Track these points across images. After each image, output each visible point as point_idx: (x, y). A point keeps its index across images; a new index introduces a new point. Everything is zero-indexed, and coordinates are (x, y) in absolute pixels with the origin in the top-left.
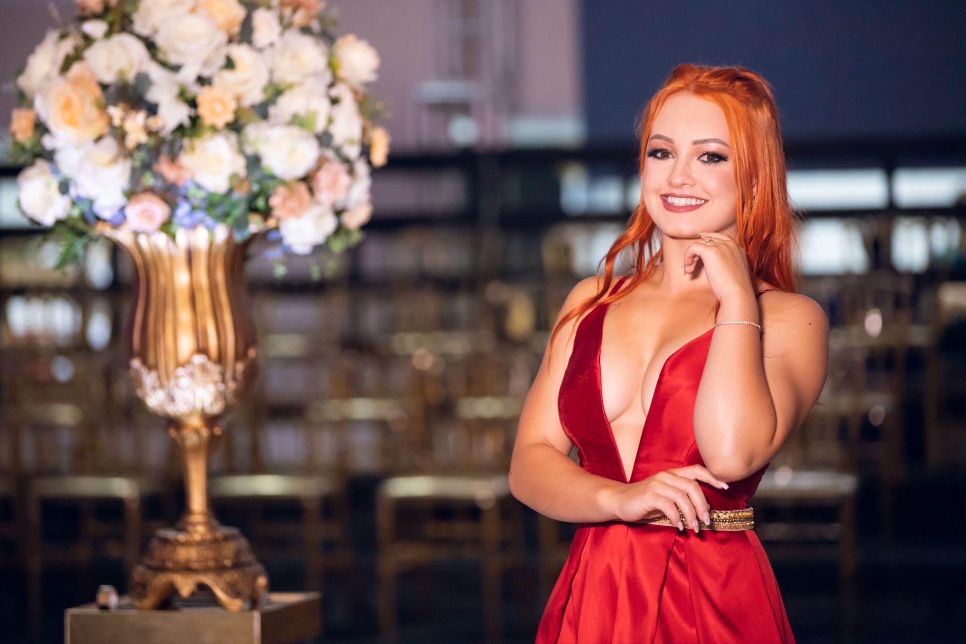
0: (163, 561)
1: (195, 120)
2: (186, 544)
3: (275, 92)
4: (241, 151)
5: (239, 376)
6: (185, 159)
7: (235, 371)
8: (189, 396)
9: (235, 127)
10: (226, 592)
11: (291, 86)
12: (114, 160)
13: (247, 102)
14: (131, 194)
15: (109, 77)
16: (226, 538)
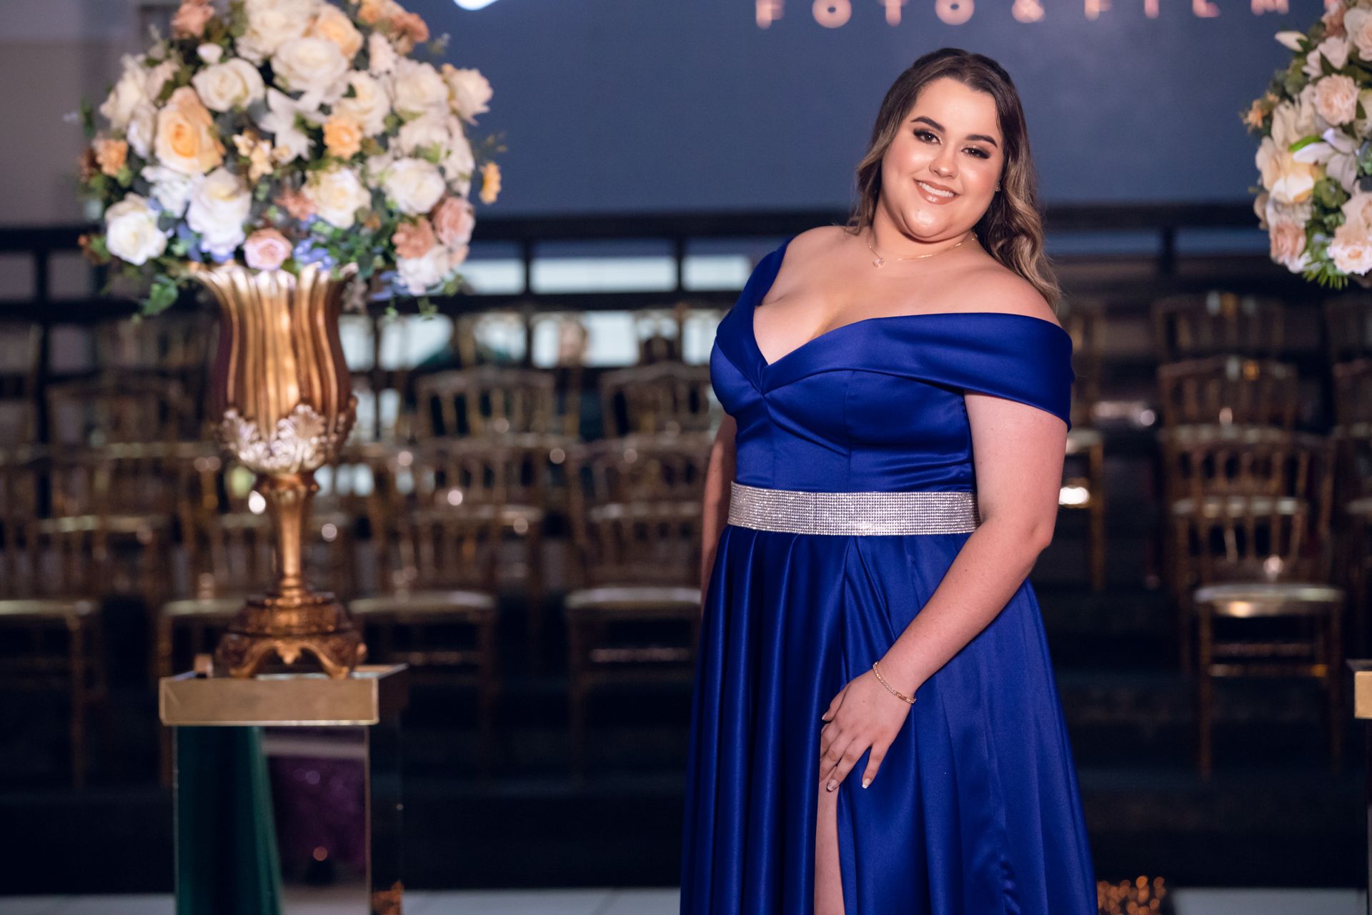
0: (261, 627)
1: (319, 149)
2: (282, 609)
3: (397, 121)
4: (365, 185)
5: (340, 428)
6: (308, 192)
7: (337, 423)
8: (290, 448)
9: (360, 157)
10: (330, 658)
11: (414, 116)
12: (235, 194)
13: (369, 133)
14: (250, 230)
15: (222, 106)
16: (327, 603)
